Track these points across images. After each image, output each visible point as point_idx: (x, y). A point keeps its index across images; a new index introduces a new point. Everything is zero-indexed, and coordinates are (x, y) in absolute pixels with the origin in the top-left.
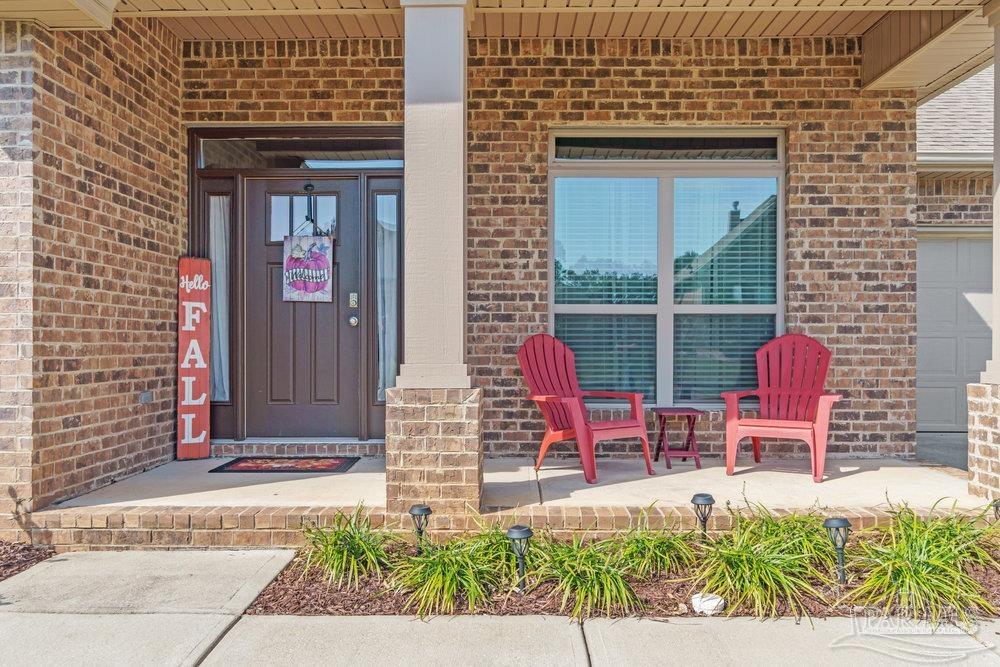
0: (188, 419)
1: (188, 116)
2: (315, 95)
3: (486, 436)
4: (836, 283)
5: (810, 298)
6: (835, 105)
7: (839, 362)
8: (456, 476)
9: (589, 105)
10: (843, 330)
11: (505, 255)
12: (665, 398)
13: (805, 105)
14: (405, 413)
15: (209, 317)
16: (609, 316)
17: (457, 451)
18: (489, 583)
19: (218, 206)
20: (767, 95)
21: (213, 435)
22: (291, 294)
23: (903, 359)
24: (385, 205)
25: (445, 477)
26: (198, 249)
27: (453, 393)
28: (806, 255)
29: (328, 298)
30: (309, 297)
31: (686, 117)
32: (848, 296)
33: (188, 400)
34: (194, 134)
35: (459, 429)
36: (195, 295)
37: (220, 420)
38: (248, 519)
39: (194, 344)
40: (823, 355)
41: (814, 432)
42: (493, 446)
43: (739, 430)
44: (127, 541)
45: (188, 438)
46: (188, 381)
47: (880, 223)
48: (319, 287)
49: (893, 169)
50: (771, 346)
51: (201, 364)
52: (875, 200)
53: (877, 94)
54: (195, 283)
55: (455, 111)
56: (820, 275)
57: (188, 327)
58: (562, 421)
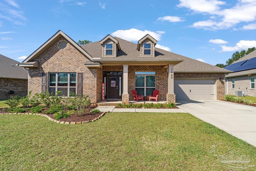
0: (103, 97)
1: (103, 70)
2: (114, 68)
3: (129, 99)
4: (160, 85)
5: (158, 86)
6: (160, 69)
7: (161, 92)
8: (127, 101)
9: (138, 69)
10: (161, 89)
11: (131, 83)
12: (145, 95)
13: (157, 69)
14: (123, 96)
15: (104, 88)
16: (140, 88)
17: (127, 99)
18: (130, 107)
19: (105, 78)
20: (154, 68)
21: (105, 98)
22: (112, 86)
23: (166, 92)
24: (120, 78)
25: (126, 101)
26: (103, 82)
27: (127, 95)
28: (158, 83)
29: (115, 86)
30: (113, 86)
31: (147, 70)
32: (161, 86)
33: (103, 95)
34: (103, 71)
35: (127, 97)
36: (103, 86)
37: (106, 97)
38: (112, 104)
39: (103, 90)
40: (159, 91)
41: (156, 98)
42: (130, 100)
43: (150, 98)
44: (103, 105)
45: (103, 99)
46: (103, 94)
47: (164, 80)
48: (114, 85)
49: (165, 75)
50: (154, 91)
51: (104, 92)
52: (164, 78)
53: (164, 68)
54: (103, 85)
55: (127, 74)
56: (159, 84)
57: (103, 89)
58: (136, 97)
